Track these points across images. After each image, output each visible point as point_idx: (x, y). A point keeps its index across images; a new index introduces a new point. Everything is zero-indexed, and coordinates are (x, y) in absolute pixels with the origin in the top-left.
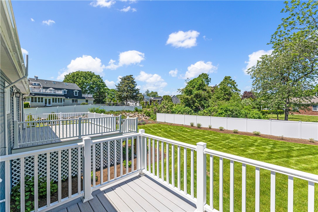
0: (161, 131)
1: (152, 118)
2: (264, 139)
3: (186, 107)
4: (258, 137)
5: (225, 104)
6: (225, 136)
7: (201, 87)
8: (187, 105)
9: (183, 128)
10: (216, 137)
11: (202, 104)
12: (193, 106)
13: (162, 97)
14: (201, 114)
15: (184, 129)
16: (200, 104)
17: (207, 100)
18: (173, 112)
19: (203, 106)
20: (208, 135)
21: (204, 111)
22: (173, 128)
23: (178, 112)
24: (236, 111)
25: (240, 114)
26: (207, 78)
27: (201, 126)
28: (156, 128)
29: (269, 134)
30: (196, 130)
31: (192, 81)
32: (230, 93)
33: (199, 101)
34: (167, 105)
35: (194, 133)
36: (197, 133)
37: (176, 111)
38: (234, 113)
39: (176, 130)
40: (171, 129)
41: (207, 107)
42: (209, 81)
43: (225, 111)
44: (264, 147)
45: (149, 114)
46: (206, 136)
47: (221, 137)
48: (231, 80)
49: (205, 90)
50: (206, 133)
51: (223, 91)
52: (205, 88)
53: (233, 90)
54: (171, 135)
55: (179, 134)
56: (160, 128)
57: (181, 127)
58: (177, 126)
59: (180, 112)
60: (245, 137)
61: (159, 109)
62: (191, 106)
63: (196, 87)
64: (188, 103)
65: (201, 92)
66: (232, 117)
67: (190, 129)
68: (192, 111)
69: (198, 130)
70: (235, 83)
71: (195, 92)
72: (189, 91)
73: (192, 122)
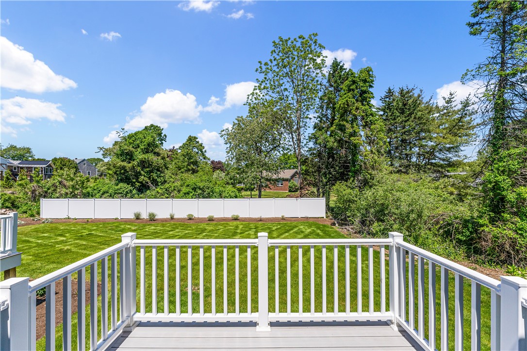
0: (64, 239)
1: (26, 212)
2: (244, 223)
3: (121, 185)
4: (238, 222)
5: (192, 179)
6: (199, 227)
7: (151, 148)
8: (121, 181)
9: (120, 225)
10: (187, 232)
11: (153, 178)
12: (134, 183)
13: (49, 161)
14: (152, 195)
15: (122, 226)
16: (149, 178)
17: (161, 172)
18: (87, 195)
19: (155, 183)
20: (172, 231)
21: (158, 189)
22: (95, 228)
23: (103, 194)
24: (208, 189)
25: (213, 193)
26: (160, 134)
27: (156, 217)
28: (45, 235)
29: (247, 216)
30: (149, 225)
31: (134, 136)
32: (197, 162)
33: (147, 172)
34: (72, 180)
35: (146, 231)
36: (152, 230)
37: (95, 192)
38: (205, 192)
39: (106, 232)
40: (91, 230)
41: (162, 183)
42: (163, 140)
43: (193, 189)
44: (247, 233)
45: (13, 204)
46: (171, 233)
47: (193, 230)
48: (198, 142)
49: (158, 154)
50: (168, 227)
51: (186, 159)
52: (157, 150)
53: (201, 158)
54: (98, 243)
55: (116, 237)
56: (59, 232)
57: (114, 223)
58: (104, 222)
59: (106, 195)
60: (223, 224)
61: (49, 189)
62: (130, 182)
63: (142, 147)
64: (124, 177)
65: (151, 157)
66: (204, 197)
67: (136, 226)
68: (134, 192)
69: (152, 225)
70: (204, 148)
71: (139, 156)
72: (127, 154)
73: (136, 211)
